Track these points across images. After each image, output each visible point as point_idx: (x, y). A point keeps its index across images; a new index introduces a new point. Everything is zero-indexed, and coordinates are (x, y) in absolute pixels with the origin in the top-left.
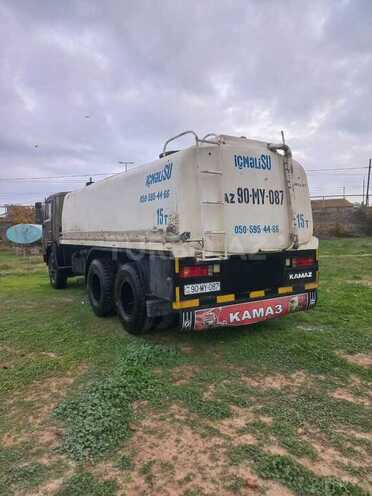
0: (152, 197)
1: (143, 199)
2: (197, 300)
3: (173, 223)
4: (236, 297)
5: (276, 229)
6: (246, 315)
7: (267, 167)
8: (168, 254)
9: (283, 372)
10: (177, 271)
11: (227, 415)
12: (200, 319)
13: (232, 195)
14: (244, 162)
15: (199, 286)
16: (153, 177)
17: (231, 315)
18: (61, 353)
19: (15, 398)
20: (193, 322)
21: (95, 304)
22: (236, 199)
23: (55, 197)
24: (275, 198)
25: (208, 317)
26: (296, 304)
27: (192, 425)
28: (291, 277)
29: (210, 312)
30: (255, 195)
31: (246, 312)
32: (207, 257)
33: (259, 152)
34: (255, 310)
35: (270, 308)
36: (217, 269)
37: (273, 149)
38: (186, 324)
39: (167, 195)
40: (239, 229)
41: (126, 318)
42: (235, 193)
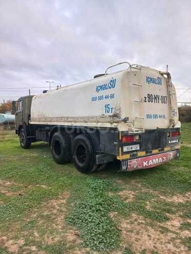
0: (101, 98)
1: (94, 99)
2: (129, 155)
3: (118, 112)
4: (146, 153)
5: (164, 117)
6: (151, 163)
7: (160, 83)
8: (115, 129)
9: (181, 193)
10: (120, 139)
11: (167, 219)
12: (130, 165)
13: (145, 98)
14: (150, 80)
15: (130, 147)
16: (101, 87)
17: (144, 162)
18: (49, 185)
19: (37, 213)
20: (127, 167)
21: (57, 157)
22: (147, 100)
23: (25, 98)
24: (164, 100)
25: (134, 164)
26: (172, 157)
27: (152, 226)
28: (170, 142)
29: (134, 161)
30: (155, 98)
31: (151, 161)
32: (135, 131)
33: (157, 76)
34: (154, 160)
35: (161, 159)
36: (137, 138)
37: (162, 74)
38: (124, 168)
39: (112, 96)
40: (149, 116)
41: (80, 165)
42: (147, 97)
